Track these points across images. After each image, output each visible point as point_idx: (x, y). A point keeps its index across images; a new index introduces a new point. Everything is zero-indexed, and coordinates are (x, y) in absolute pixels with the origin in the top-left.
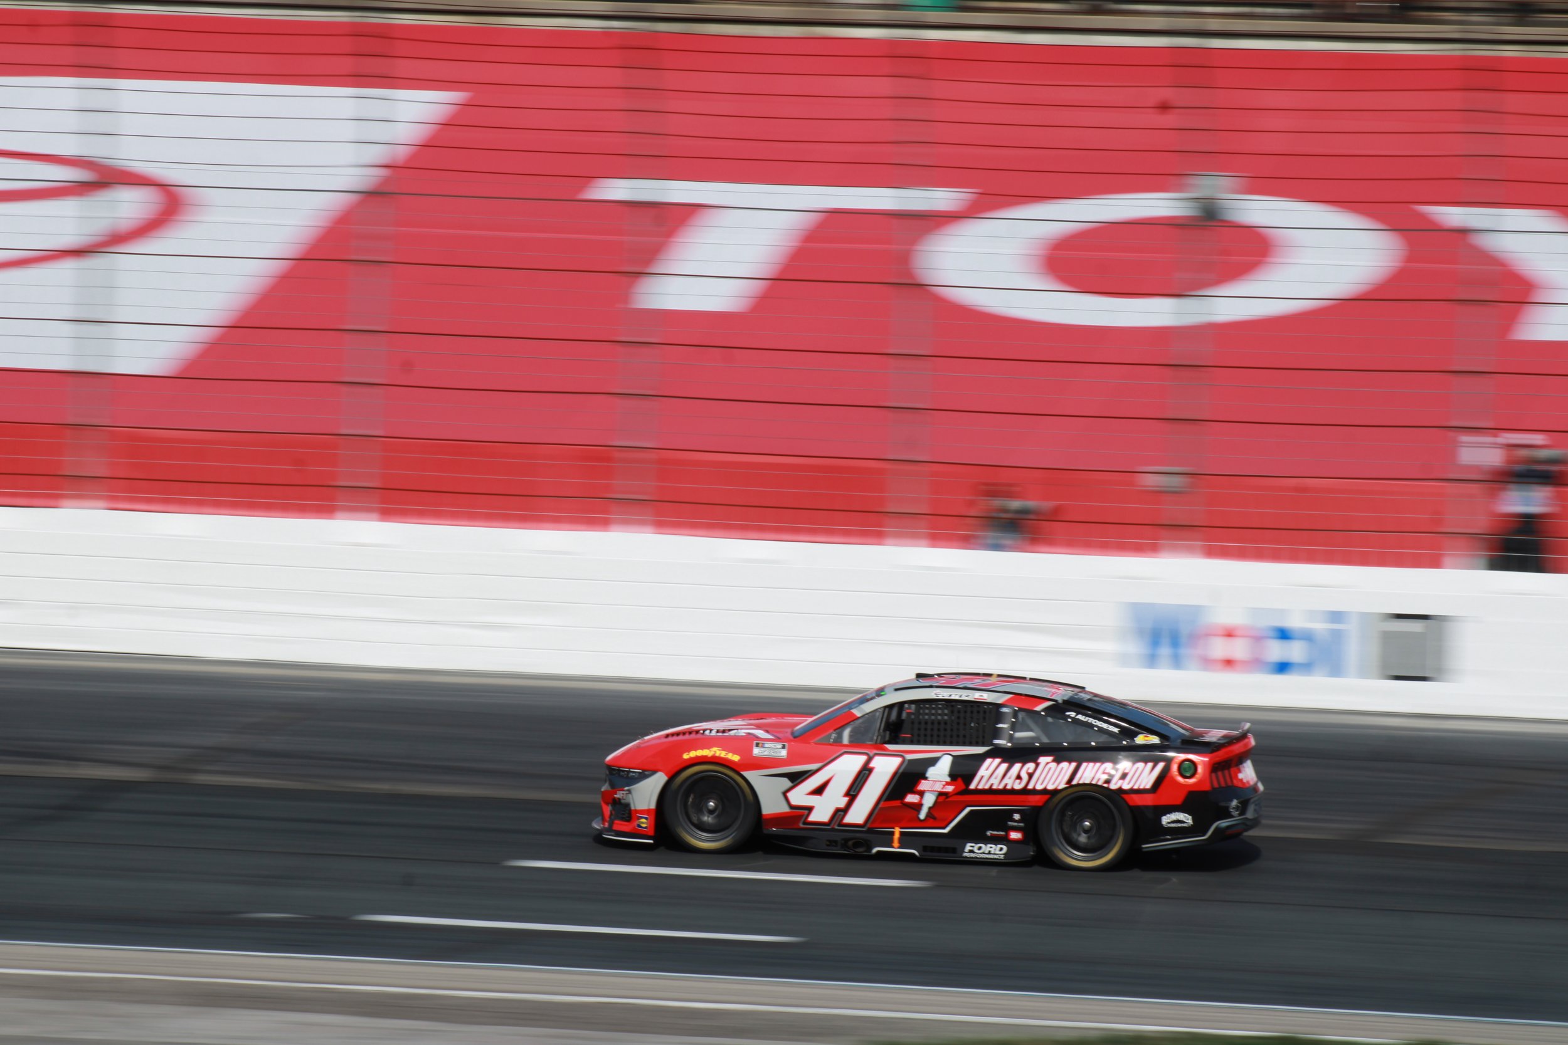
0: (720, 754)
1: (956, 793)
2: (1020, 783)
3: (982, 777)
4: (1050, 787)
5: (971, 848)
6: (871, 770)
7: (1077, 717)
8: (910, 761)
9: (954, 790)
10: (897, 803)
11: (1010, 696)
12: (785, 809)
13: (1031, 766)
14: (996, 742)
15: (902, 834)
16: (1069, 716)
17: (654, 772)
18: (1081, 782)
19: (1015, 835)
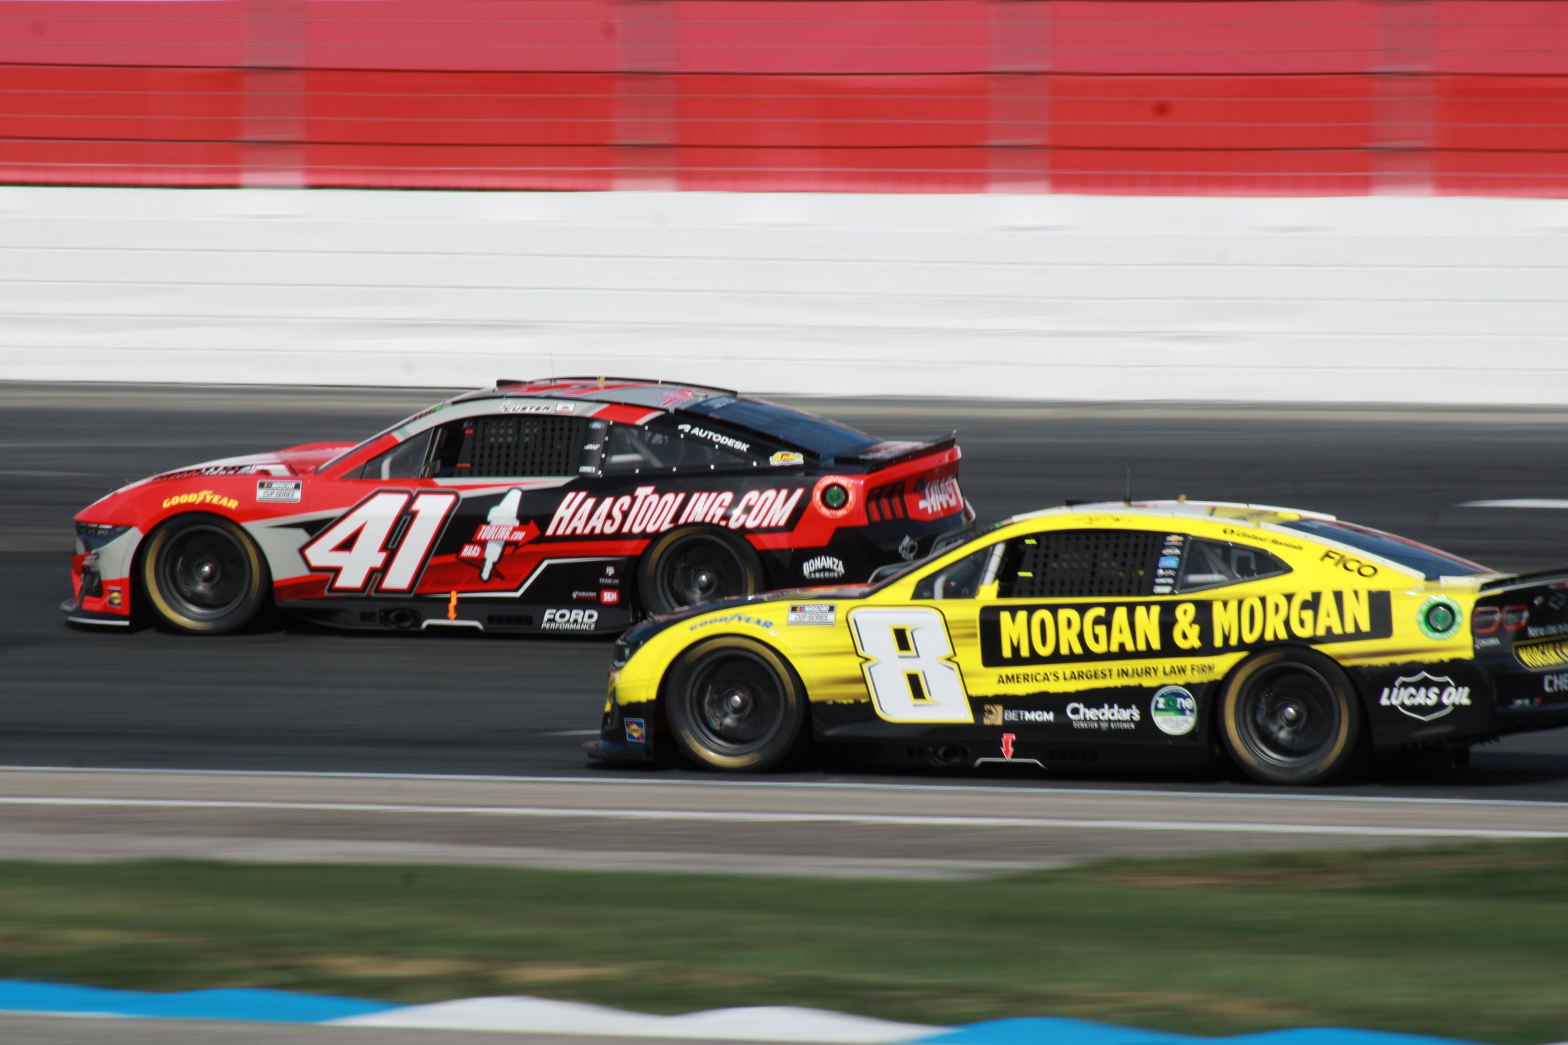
0: (212, 500)
1: (528, 542)
2: (612, 525)
3: (561, 519)
4: (651, 529)
5: (552, 617)
6: (414, 515)
7: (693, 432)
8: (466, 500)
9: (525, 537)
10: (451, 558)
11: (604, 406)
12: (304, 572)
13: (626, 500)
14: (584, 469)
15: (459, 599)
16: (682, 431)
17: (128, 527)
18: (690, 520)
19: (609, 597)
